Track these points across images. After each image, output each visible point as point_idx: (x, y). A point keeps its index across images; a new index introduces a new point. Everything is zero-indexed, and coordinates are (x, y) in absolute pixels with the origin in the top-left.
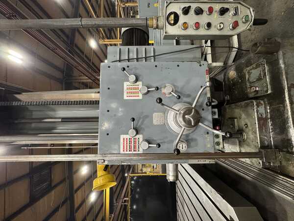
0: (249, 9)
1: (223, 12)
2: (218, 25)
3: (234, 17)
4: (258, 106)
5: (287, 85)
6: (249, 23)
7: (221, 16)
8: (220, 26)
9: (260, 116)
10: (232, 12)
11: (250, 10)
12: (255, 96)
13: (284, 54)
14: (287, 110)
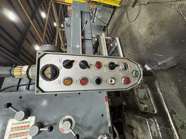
0: (137, 64)
1: (112, 66)
2: (110, 80)
3: (125, 71)
4: (150, 125)
5: (169, 111)
6: (139, 77)
7: (111, 71)
8: (111, 81)
9: (154, 135)
10: (122, 67)
11: (138, 66)
12: (145, 111)
13: (159, 84)
14: (175, 136)
